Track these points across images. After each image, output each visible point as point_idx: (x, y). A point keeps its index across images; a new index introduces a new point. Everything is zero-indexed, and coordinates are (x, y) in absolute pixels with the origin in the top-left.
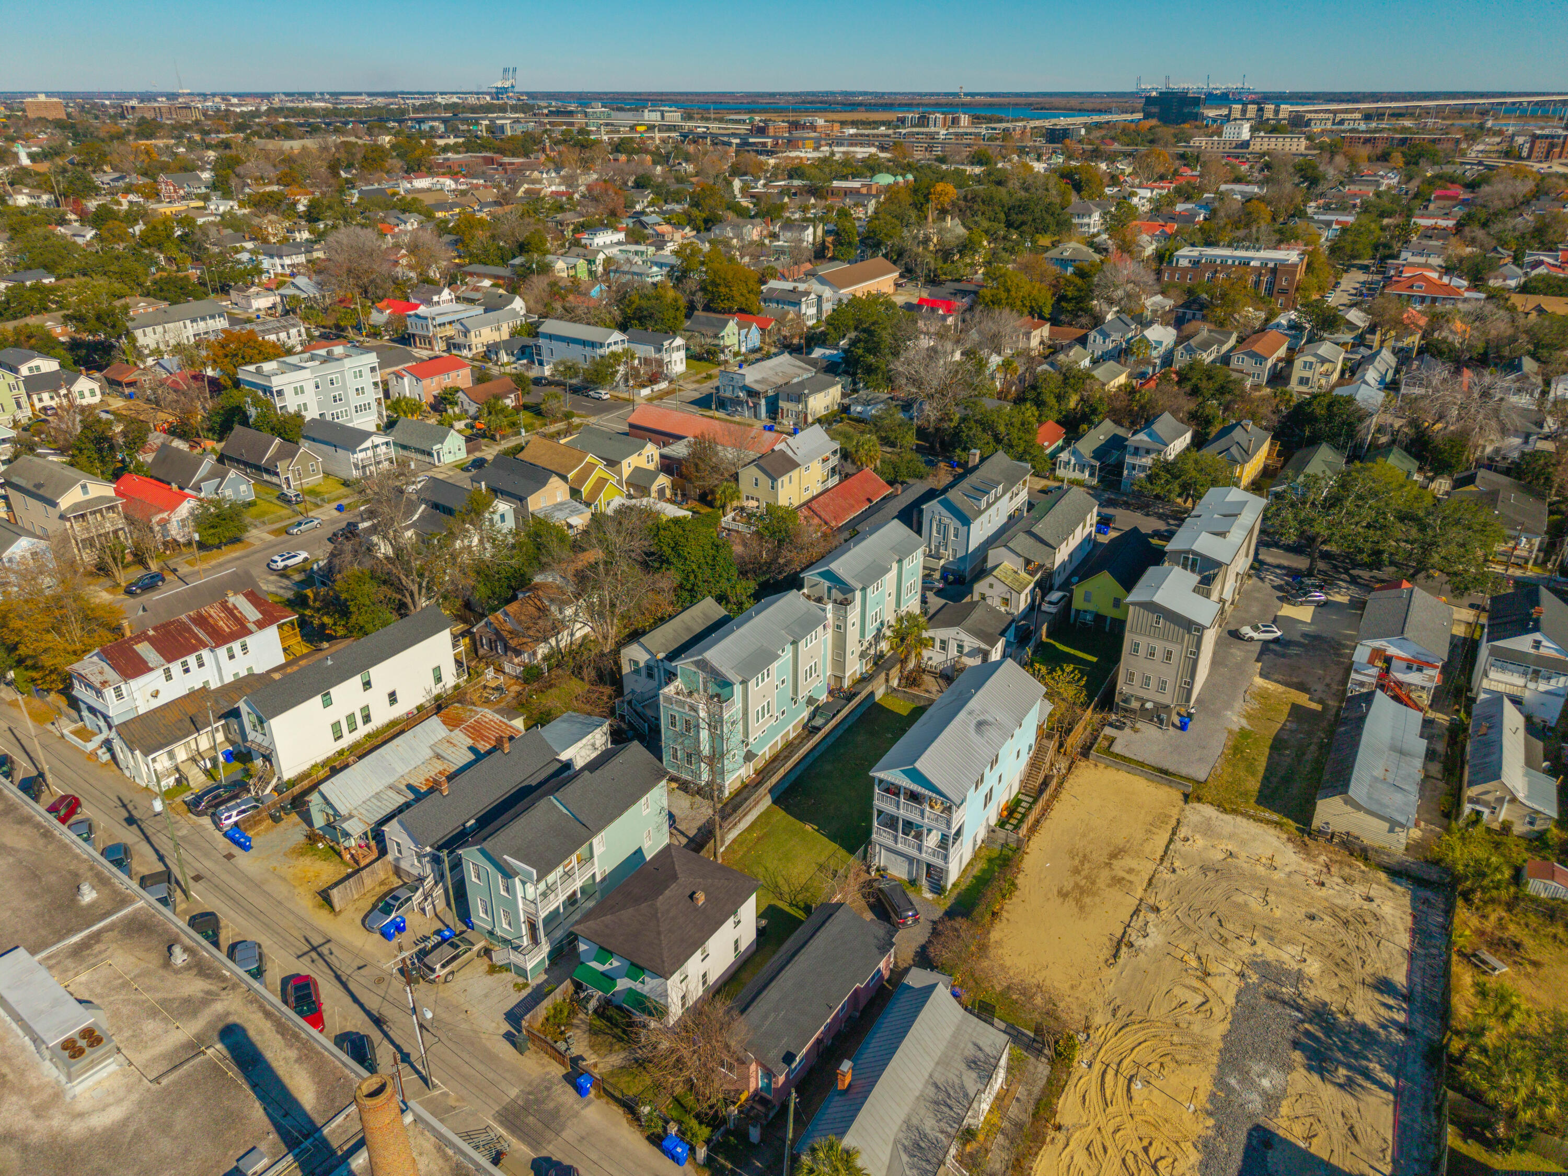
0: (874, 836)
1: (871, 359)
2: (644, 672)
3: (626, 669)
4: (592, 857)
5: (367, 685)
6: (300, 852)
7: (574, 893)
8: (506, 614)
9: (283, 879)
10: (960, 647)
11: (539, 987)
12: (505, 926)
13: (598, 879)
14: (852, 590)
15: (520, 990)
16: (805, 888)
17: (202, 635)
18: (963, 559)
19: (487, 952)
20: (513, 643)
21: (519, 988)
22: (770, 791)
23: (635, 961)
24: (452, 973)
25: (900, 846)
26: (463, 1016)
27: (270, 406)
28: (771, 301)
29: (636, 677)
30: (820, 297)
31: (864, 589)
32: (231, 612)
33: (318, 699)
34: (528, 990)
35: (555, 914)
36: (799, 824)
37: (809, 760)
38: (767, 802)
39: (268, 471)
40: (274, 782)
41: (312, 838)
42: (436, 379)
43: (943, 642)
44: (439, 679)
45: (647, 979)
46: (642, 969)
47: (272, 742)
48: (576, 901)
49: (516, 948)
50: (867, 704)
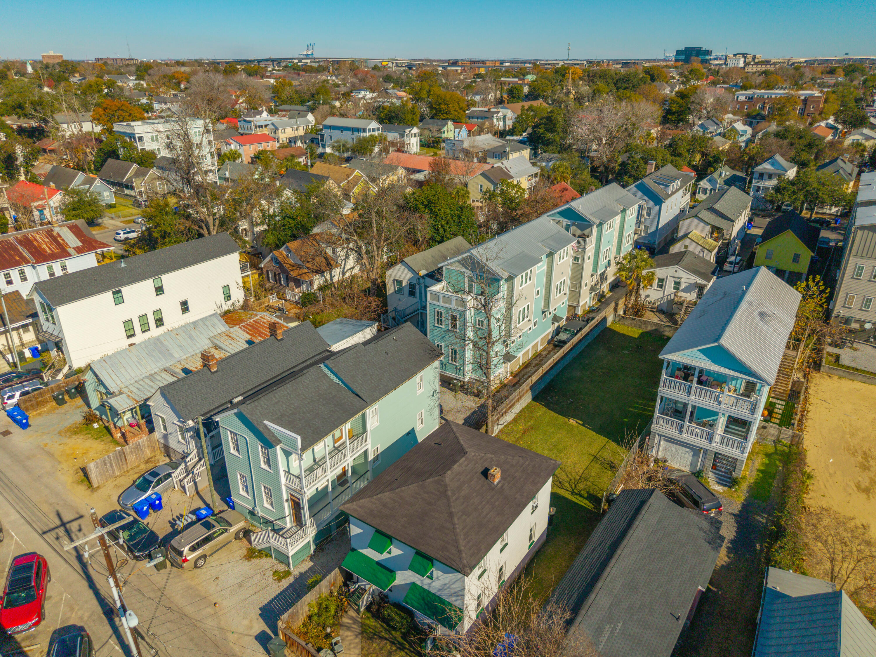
0: (654, 426)
1: (549, 135)
2: (406, 292)
3: (390, 289)
4: (365, 431)
5: (159, 290)
6: (74, 431)
7: (344, 473)
8: (288, 250)
9: (50, 455)
10: (677, 284)
11: (303, 576)
12: (267, 505)
13: (371, 457)
14: (590, 225)
15: (280, 580)
16: (583, 478)
17: (26, 254)
18: (653, 234)
19: (247, 533)
20: (294, 274)
21: (279, 576)
22: (531, 388)
23: (423, 549)
24: (204, 557)
25: (685, 437)
26: (210, 610)
27: (134, 148)
28: (473, 118)
29: (399, 296)
30: (505, 116)
31: (600, 225)
32: (55, 239)
33: (108, 296)
34: (290, 580)
35: (322, 495)
36: (562, 419)
37: (561, 366)
38: (528, 398)
39: (127, 187)
40: (66, 370)
41: (89, 419)
42: (252, 146)
43: (661, 280)
44: (228, 297)
45: (437, 573)
46: (431, 560)
47: (61, 331)
48: (346, 481)
49: (277, 531)
50: (601, 328)
